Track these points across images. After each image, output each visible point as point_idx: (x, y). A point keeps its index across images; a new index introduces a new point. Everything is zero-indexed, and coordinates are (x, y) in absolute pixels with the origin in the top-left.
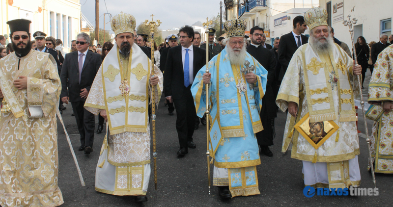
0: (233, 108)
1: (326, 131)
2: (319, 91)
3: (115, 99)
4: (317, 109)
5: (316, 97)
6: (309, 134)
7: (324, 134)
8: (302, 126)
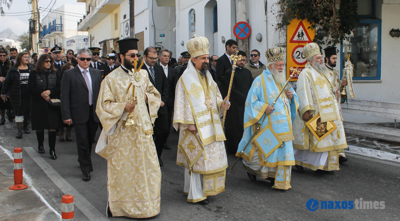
0: (283, 118)
1: (328, 129)
2: (325, 100)
3: (203, 113)
4: (325, 113)
5: (324, 104)
6: (316, 130)
7: (326, 131)
8: (311, 124)
